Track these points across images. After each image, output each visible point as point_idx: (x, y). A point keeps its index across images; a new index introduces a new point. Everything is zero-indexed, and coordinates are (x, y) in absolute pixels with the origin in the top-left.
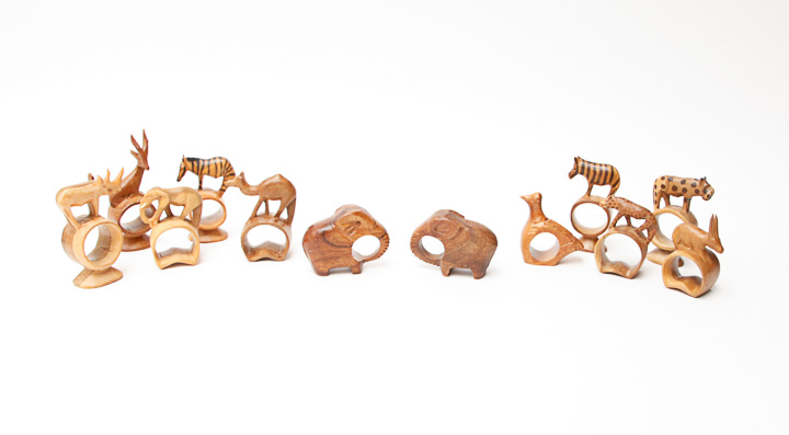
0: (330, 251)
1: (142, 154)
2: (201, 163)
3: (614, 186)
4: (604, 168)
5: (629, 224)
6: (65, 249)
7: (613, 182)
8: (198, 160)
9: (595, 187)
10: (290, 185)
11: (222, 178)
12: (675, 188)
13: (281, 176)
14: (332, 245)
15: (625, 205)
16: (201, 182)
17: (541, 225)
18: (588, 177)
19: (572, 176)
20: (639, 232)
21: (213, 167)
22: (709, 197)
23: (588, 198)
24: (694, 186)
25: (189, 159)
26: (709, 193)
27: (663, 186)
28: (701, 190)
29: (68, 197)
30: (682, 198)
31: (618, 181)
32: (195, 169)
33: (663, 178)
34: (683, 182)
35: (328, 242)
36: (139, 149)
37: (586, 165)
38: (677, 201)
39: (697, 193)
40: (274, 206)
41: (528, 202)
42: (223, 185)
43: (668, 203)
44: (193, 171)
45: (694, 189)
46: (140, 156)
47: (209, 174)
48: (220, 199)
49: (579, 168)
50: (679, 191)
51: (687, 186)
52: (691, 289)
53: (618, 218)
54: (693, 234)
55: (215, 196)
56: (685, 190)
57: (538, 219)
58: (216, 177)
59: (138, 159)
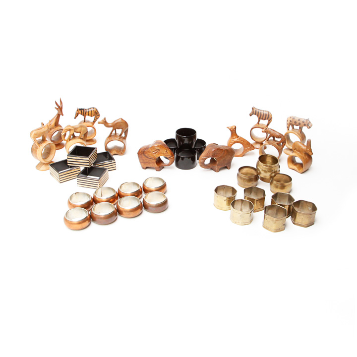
0: (146, 160)
1: (60, 109)
2: (85, 110)
3: (269, 121)
4: (265, 112)
5: (274, 140)
6: (33, 155)
7: (269, 119)
8: (83, 109)
9: (261, 120)
10: (126, 123)
12: (295, 122)
13: (122, 119)
14: (147, 157)
15: (272, 132)
16: (85, 119)
17: (236, 140)
18: (258, 116)
19: (251, 115)
20: (278, 144)
21: (90, 113)
22: (310, 127)
23: (258, 126)
24: (303, 122)
25: (80, 109)
26: (310, 126)
27: (290, 121)
28: (306, 124)
29: (35, 134)
30: (298, 127)
31: (271, 119)
32: (83, 113)
33: (291, 118)
34: (299, 120)
35: (145, 156)
36: (59, 107)
37: (257, 111)
38: (297, 127)
39: (305, 125)
40: (119, 131)
41: (230, 130)
42: (95, 120)
43: (293, 128)
44: (81, 114)
45: (303, 124)
46: (59, 110)
47: (88, 115)
48: (93, 126)
49: (254, 112)
50: (297, 124)
51: (301, 122)
52: (299, 169)
53: (270, 137)
54: (300, 146)
55: (91, 125)
56: (300, 124)
57: (234, 137)
58: (91, 116)
59: (58, 111)
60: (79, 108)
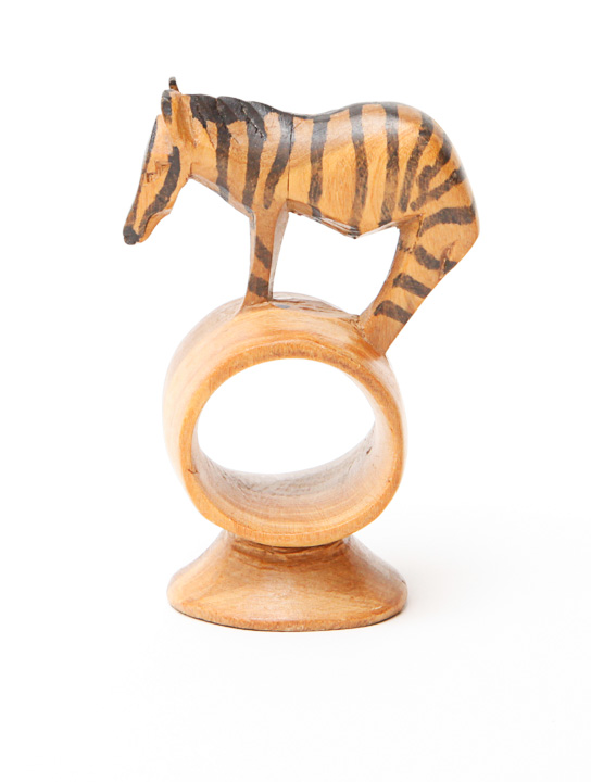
2: (275, 129)
11: (391, 235)
16: (264, 255)
42: (397, 279)
44: (222, 184)
55: (342, 338)
58: (355, 231)
60: (188, 88)
